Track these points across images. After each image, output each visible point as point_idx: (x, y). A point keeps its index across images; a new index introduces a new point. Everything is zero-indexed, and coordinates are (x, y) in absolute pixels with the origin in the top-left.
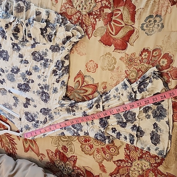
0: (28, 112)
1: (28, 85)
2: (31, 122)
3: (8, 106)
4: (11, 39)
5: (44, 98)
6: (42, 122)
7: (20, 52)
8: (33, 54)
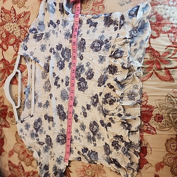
0: (42, 121)
1: (65, 118)
2: (34, 128)
3: (36, 98)
4: (101, 94)
5: (60, 138)
6: (38, 140)
7: (92, 106)
8: (95, 123)
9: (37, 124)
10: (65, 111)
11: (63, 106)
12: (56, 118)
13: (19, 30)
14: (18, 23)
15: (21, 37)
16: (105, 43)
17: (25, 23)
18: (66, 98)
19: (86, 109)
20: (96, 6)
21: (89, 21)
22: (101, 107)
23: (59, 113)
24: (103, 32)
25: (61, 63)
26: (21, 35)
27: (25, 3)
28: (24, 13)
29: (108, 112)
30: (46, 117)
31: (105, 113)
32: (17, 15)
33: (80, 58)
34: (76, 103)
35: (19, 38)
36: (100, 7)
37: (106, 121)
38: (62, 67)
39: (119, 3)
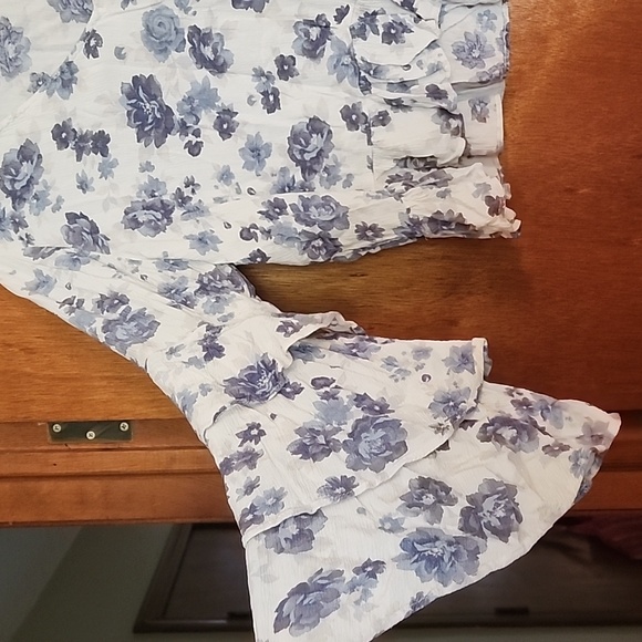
9: (18, 172)
12: (124, 139)
18: (170, 42)
19: (277, 77)
22: (349, 53)
23: (138, 118)
30: (63, 134)
34: (221, 61)
37: (370, 106)
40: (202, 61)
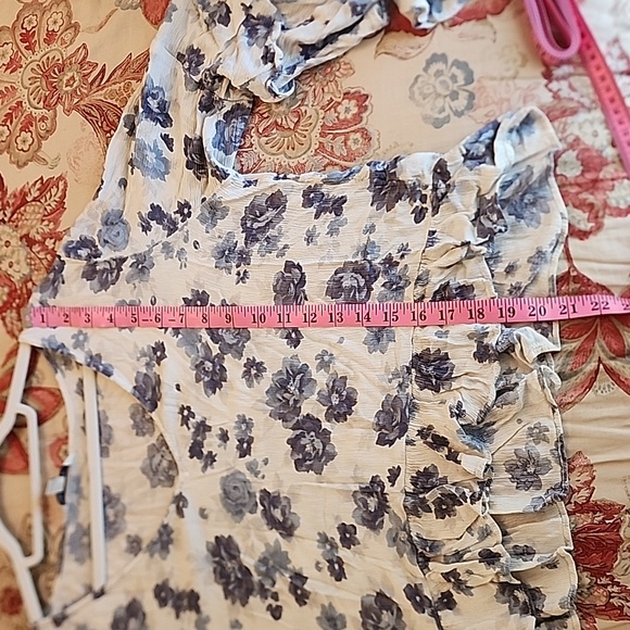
1: (249, 592)
3: (116, 515)
4: (394, 475)
7: (362, 532)
8: (383, 601)
9: (127, 626)
10: (249, 561)
11: (238, 540)
12: (212, 596)
13: (23, 253)
14: (16, 226)
15: (34, 278)
16: (386, 272)
17: (46, 223)
18: (244, 505)
19: (340, 544)
20: (335, 136)
21: (311, 197)
22: (405, 530)
23: (222, 575)
24: (371, 229)
25: (209, 365)
26: (32, 271)
27: (40, 147)
28: (38, 185)
29: (434, 546)
30: (163, 594)
31: (424, 553)
32: (9, 193)
33: (288, 337)
34: (289, 523)
35: (26, 282)
36: (352, 136)
37: (432, 588)
38: (214, 380)
39: (426, 118)
40: (273, 523)
